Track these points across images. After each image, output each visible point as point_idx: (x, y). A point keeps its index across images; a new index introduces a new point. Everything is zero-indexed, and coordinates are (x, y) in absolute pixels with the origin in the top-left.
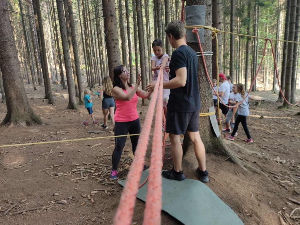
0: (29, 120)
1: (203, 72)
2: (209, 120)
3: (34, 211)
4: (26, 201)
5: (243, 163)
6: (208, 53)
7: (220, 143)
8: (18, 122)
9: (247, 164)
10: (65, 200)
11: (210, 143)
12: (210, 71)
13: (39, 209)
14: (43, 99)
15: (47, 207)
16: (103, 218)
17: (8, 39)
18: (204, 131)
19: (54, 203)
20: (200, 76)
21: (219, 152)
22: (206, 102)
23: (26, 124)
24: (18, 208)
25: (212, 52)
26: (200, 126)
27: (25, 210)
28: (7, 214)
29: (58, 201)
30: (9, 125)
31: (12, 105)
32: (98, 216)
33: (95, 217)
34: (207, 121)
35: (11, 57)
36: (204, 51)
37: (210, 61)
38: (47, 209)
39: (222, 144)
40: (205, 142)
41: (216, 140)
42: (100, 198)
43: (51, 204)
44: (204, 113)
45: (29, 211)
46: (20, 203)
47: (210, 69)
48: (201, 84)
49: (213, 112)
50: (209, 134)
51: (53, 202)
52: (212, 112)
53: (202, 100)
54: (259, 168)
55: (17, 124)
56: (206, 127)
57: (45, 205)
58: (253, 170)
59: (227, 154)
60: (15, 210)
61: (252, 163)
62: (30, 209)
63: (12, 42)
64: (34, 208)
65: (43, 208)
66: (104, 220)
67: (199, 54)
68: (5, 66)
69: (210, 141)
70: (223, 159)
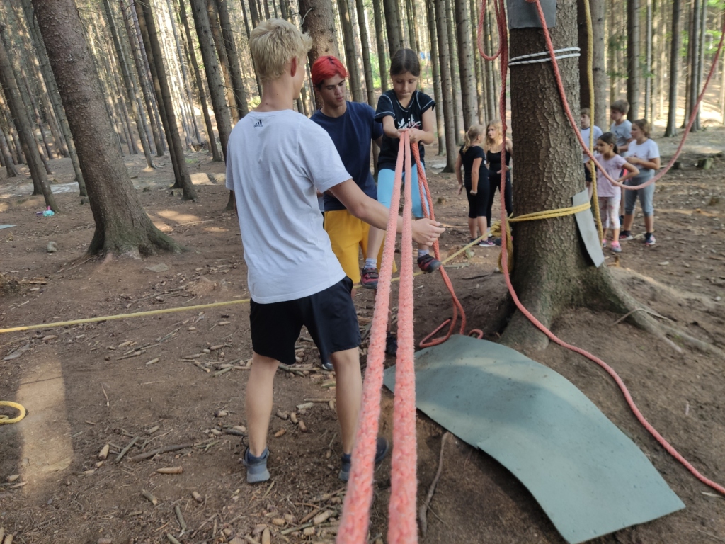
0: (146, 242)
1: (555, 104)
2: (574, 226)
3: (178, 452)
4: (158, 430)
5: (663, 329)
6: (568, 52)
7: (603, 281)
8: (120, 249)
9: (673, 330)
10: (241, 425)
11: (577, 281)
12: (573, 99)
13: (188, 447)
14: (171, 188)
15: (205, 441)
16: (330, 466)
17: (76, 55)
18: (561, 254)
19: (218, 432)
20: (549, 114)
21: (601, 304)
22: (566, 180)
23: (141, 252)
24: (144, 445)
25: (579, 49)
26: (552, 242)
27: (159, 450)
28: (122, 458)
29: (226, 428)
30: (103, 257)
31: (103, 212)
32: (317, 460)
33: (312, 464)
34: (570, 227)
35: (89, 100)
36: (557, 47)
37: (573, 72)
38: (205, 448)
39: (608, 283)
40: (566, 280)
41: (593, 275)
42: (319, 419)
43: (212, 435)
44: (562, 207)
45: (168, 452)
46: (147, 434)
47: (574, 93)
48: (550, 136)
49: (585, 205)
50: (574, 261)
51: (215, 431)
52: (583, 206)
53: (555, 176)
54: (707, 337)
55: (119, 254)
56: (568, 242)
57: (200, 437)
58: (689, 344)
59: (622, 307)
60: (139, 451)
61: (687, 326)
62: (169, 448)
63: (88, 61)
64: (176, 446)
65: (195, 445)
66: (331, 469)
67: (544, 57)
68: (77, 122)
69: (578, 276)
70: (611, 320)
